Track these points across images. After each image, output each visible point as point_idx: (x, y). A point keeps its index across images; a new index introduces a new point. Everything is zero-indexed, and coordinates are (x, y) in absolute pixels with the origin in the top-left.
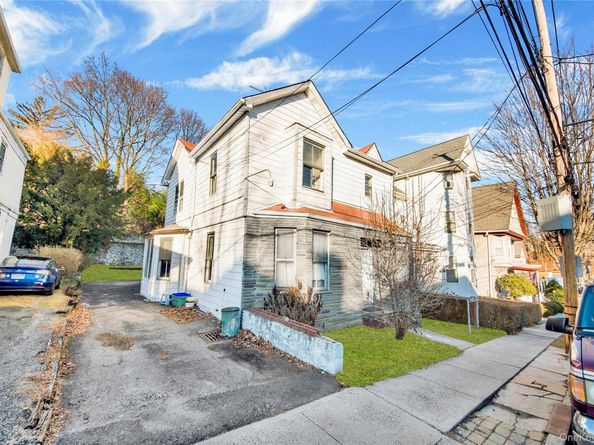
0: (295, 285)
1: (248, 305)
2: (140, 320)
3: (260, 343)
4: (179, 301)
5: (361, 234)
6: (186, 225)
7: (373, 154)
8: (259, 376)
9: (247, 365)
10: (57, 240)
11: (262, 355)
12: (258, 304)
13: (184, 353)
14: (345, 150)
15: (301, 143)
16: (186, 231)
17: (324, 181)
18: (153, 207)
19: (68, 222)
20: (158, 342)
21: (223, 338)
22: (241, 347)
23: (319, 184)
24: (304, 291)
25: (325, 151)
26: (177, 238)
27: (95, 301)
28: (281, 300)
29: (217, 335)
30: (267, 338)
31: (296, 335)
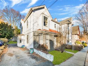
0: (43, 44)
1: (34, 48)
2: (16, 50)
3: (37, 55)
4: (23, 47)
5: (54, 34)
6: (24, 34)
7: (56, 20)
8: (37, 62)
9: (34, 59)
10: (4, 37)
11: (37, 57)
12: (36, 47)
13: (23, 57)
14: (51, 19)
15: (43, 17)
16: (24, 35)
17: (48, 25)
18: (19, 32)
19: (5, 34)
20: (18, 55)
21: (30, 53)
22: (34, 55)
23: (47, 25)
24: (45, 45)
25: (48, 19)
26: (22, 36)
27: (9, 47)
28: (40, 46)
29: (29, 53)
30: (38, 54)
31: (44, 53)
